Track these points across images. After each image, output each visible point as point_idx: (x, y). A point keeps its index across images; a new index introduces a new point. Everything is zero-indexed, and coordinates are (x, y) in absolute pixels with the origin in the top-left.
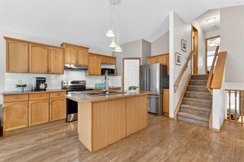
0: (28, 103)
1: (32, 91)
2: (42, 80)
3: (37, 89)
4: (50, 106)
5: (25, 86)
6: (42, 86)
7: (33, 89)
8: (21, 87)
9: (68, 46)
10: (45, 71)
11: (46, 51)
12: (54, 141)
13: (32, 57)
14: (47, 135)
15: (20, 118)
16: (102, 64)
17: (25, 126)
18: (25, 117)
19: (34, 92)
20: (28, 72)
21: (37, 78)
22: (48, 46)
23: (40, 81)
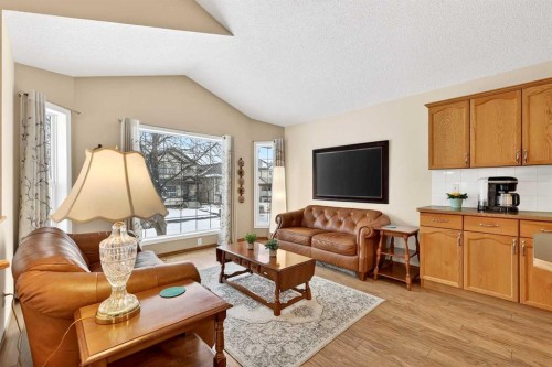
0: (462, 235)
1: (479, 210)
2: (504, 185)
3: (491, 206)
4: (522, 258)
5: (464, 197)
6: (505, 200)
7: (482, 204)
8: (455, 200)
10: (513, 160)
12: (506, 360)
13: (475, 130)
14: (496, 331)
15: (447, 263)
17: (455, 284)
18: (456, 265)
19: (482, 213)
20: (468, 165)
21: (490, 179)
23: (498, 186)
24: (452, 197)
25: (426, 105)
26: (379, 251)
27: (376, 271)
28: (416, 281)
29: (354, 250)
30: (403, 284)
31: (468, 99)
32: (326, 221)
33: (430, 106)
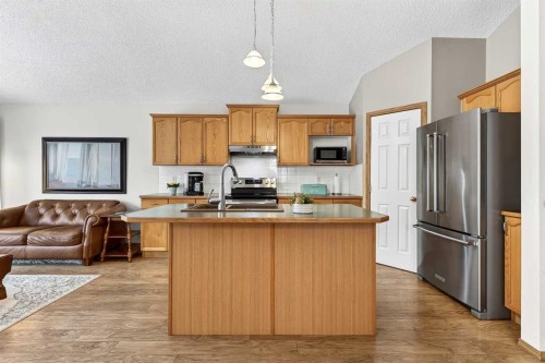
1: (184, 194)
2: (197, 177)
3: (191, 191)
5: (177, 185)
6: (197, 187)
7: (185, 190)
8: (172, 188)
9: (234, 109)
10: (199, 161)
11: (199, 126)
13: (181, 139)
16: (311, 137)
19: (186, 196)
21: (189, 173)
22: (203, 117)
23: (193, 178)
24: (169, 186)
25: (151, 115)
26: (106, 235)
27: (103, 254)
28: (138, 254)
29: (79, 239)
30: (125, 259)
31: (176, 117)
32: (56, 216)
33: (154, 116)
